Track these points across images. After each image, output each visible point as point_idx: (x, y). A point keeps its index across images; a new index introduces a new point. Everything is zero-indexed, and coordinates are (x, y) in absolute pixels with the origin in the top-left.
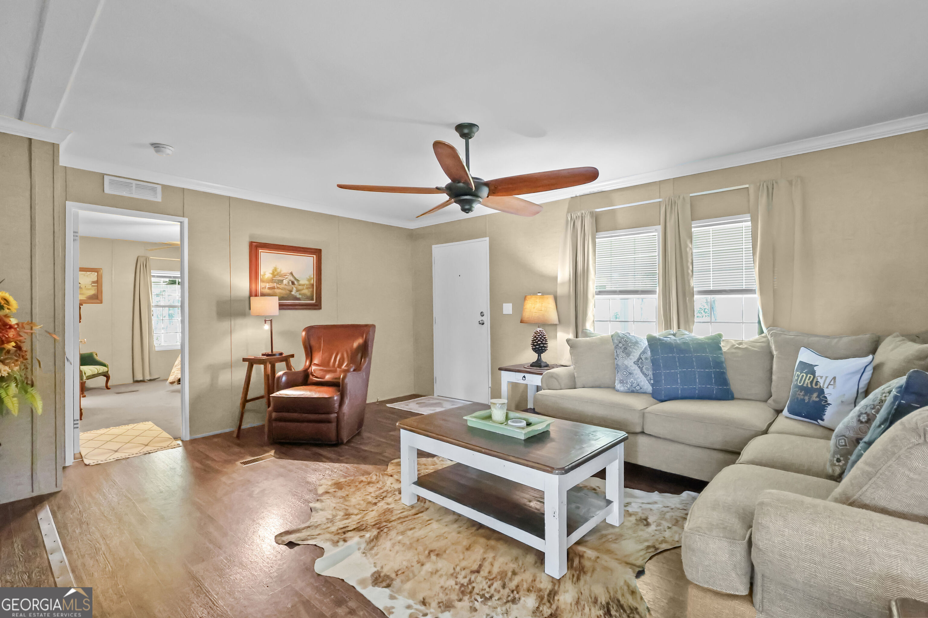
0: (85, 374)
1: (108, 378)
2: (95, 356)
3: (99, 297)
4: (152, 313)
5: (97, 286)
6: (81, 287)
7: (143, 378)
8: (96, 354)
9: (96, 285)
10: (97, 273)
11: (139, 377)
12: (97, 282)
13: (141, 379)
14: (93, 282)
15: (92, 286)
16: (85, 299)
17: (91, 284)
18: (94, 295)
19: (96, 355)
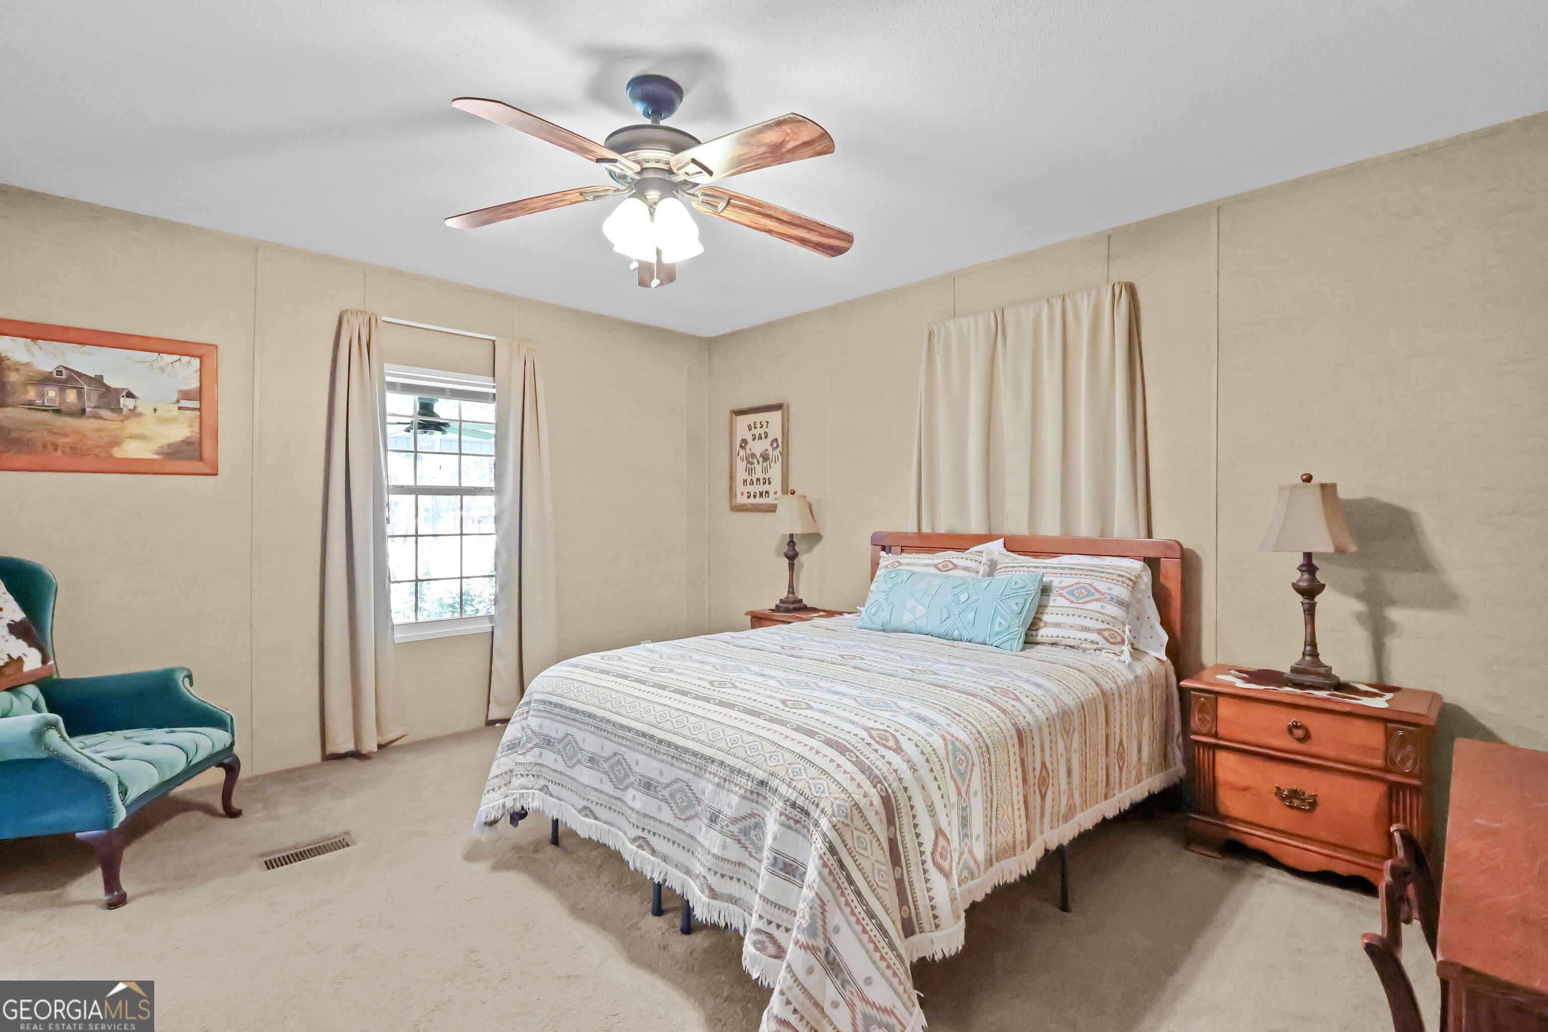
0: (124, 792)
1: (232, 769)
2: (183, 685)
3: (207, 452)
4: (387, 514)
5: (200, 409)
6: (140, 409)
7: (356, 744)
8: (190, 677)
9: (195, 404)
10: (198, 360)
11: (343, 742)
12: (198, 395)
13: (350, 747)
14: (186, 395)
15: (180, 408)
16: (156, 457)
17: (178, 401)
18: (187, 442)
19: (187, 680)
